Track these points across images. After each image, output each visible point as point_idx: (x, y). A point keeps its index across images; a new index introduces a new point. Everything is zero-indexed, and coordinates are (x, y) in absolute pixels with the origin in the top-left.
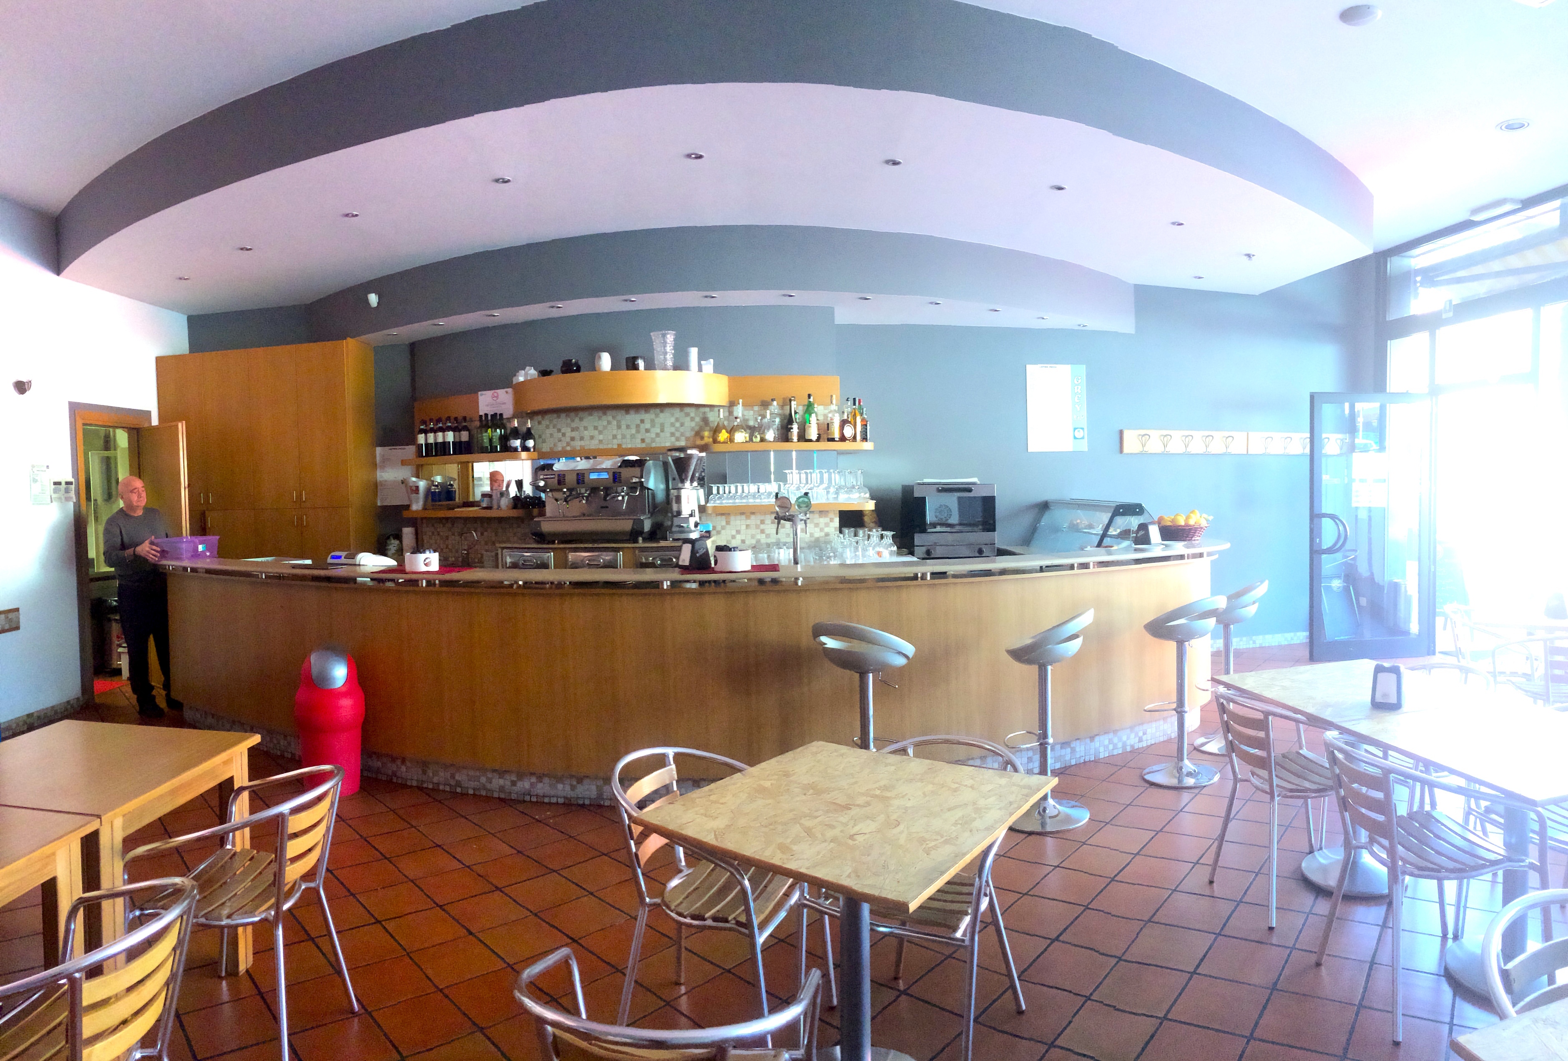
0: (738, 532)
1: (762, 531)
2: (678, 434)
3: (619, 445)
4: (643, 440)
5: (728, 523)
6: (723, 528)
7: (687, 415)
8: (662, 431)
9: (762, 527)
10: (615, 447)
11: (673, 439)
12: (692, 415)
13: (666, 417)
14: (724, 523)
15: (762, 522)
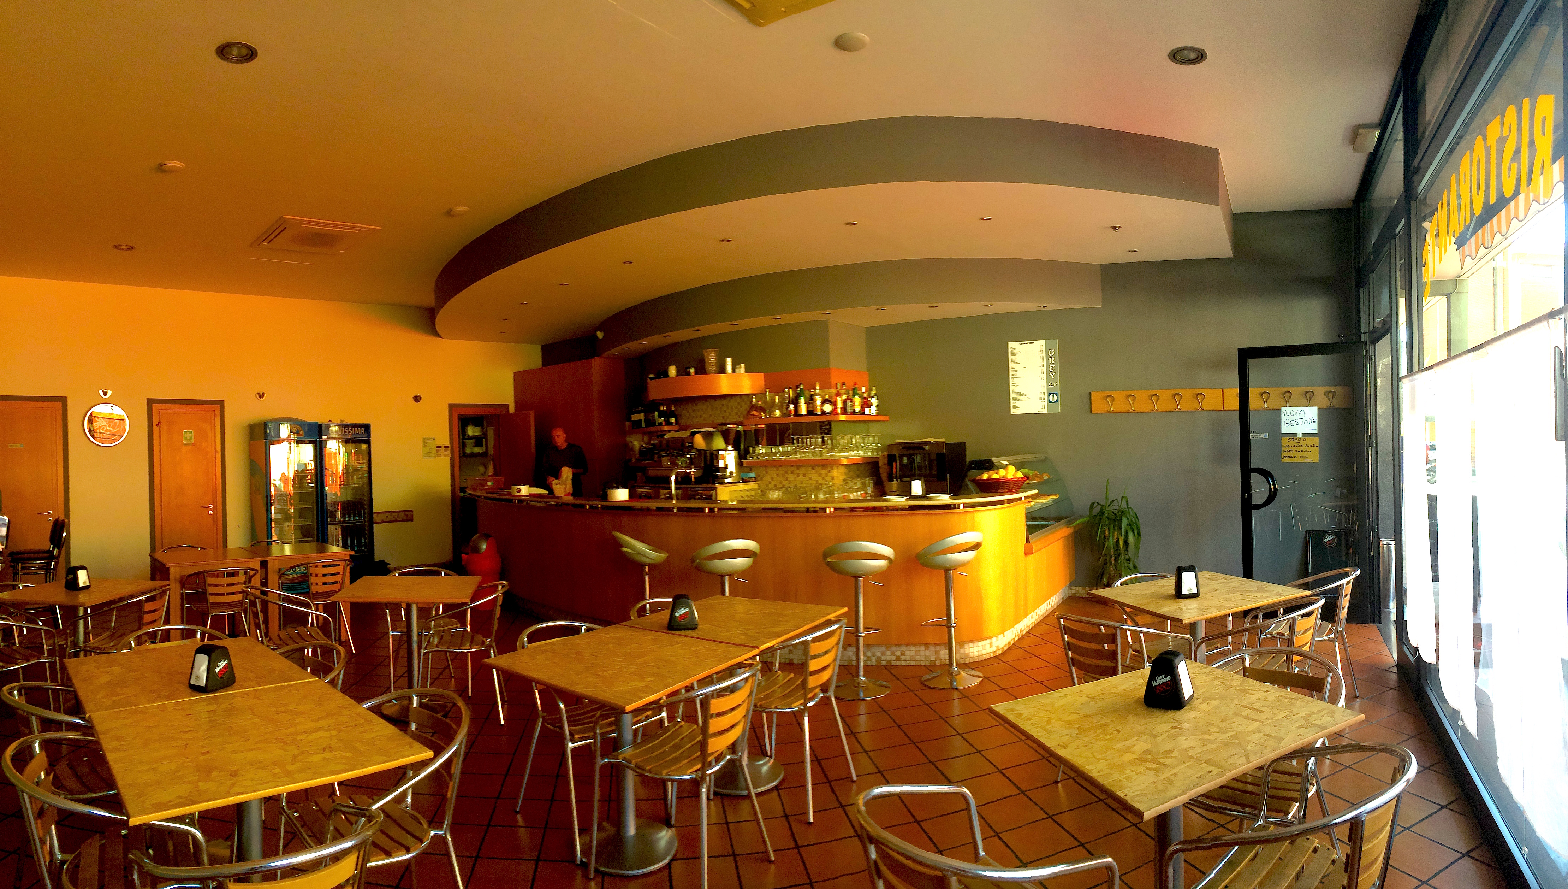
0: (772, 479)
1: (787, 479)
2: (739, 413)
3: (713, 421)
4: (723, 418)
5: (767, 472)
6: (764, 476)
7: (743, 400)
8: (732, 411)
9: (786, 476)
10: (710, 422)
11: (737, 417)
12: (746, 400)
13: (733, 403)
14: (764, 472)
15: (786, 472)
